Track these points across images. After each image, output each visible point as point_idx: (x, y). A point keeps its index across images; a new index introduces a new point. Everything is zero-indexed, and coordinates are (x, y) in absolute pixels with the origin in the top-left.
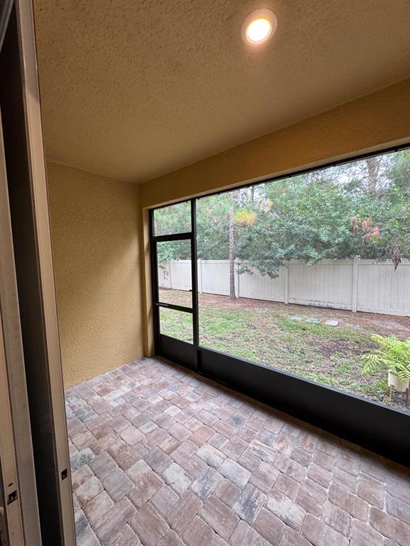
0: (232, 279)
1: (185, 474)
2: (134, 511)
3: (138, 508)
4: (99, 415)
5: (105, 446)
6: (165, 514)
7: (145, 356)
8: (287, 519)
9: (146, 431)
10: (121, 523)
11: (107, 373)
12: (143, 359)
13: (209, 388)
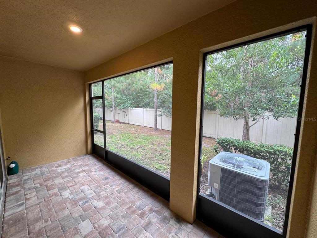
0: (156, 119)
1: (70, 193)
2: (43, 201)
3: (45, 201)
4: (50, 174)
5: (46, 184)
6: (53, 202)
7: (87, 153)
8: (96, 206)
9: (65, 180)
10: (36, 205)
11: (65, 160)
12: (85, 155)
13: (105, 167)
